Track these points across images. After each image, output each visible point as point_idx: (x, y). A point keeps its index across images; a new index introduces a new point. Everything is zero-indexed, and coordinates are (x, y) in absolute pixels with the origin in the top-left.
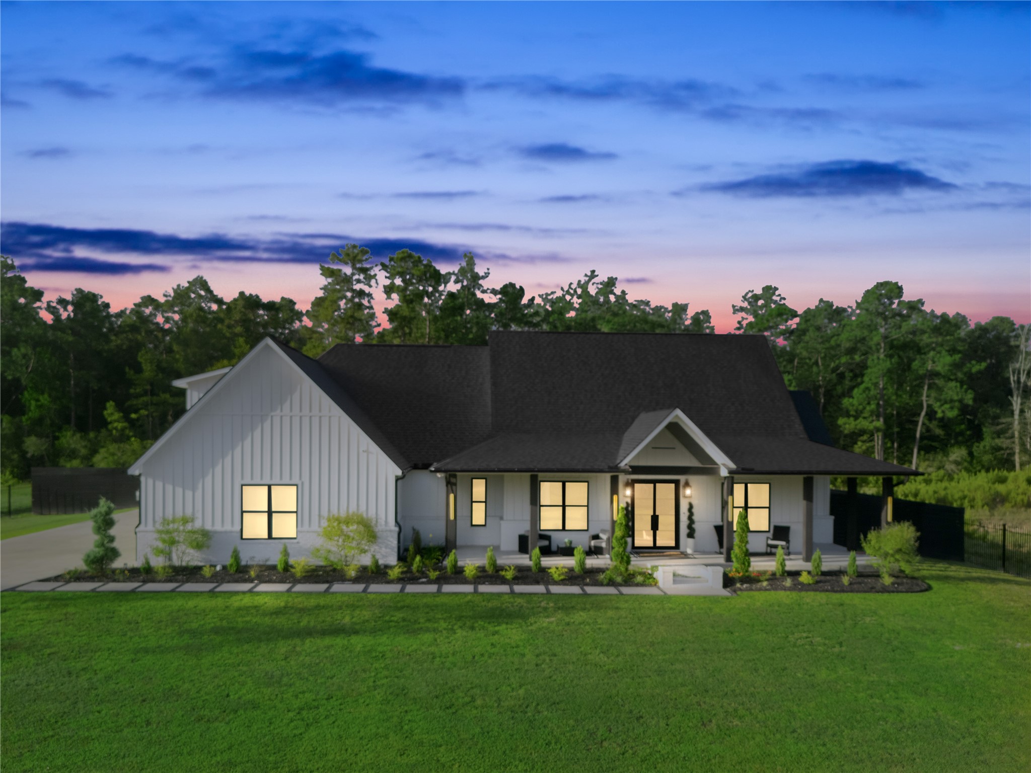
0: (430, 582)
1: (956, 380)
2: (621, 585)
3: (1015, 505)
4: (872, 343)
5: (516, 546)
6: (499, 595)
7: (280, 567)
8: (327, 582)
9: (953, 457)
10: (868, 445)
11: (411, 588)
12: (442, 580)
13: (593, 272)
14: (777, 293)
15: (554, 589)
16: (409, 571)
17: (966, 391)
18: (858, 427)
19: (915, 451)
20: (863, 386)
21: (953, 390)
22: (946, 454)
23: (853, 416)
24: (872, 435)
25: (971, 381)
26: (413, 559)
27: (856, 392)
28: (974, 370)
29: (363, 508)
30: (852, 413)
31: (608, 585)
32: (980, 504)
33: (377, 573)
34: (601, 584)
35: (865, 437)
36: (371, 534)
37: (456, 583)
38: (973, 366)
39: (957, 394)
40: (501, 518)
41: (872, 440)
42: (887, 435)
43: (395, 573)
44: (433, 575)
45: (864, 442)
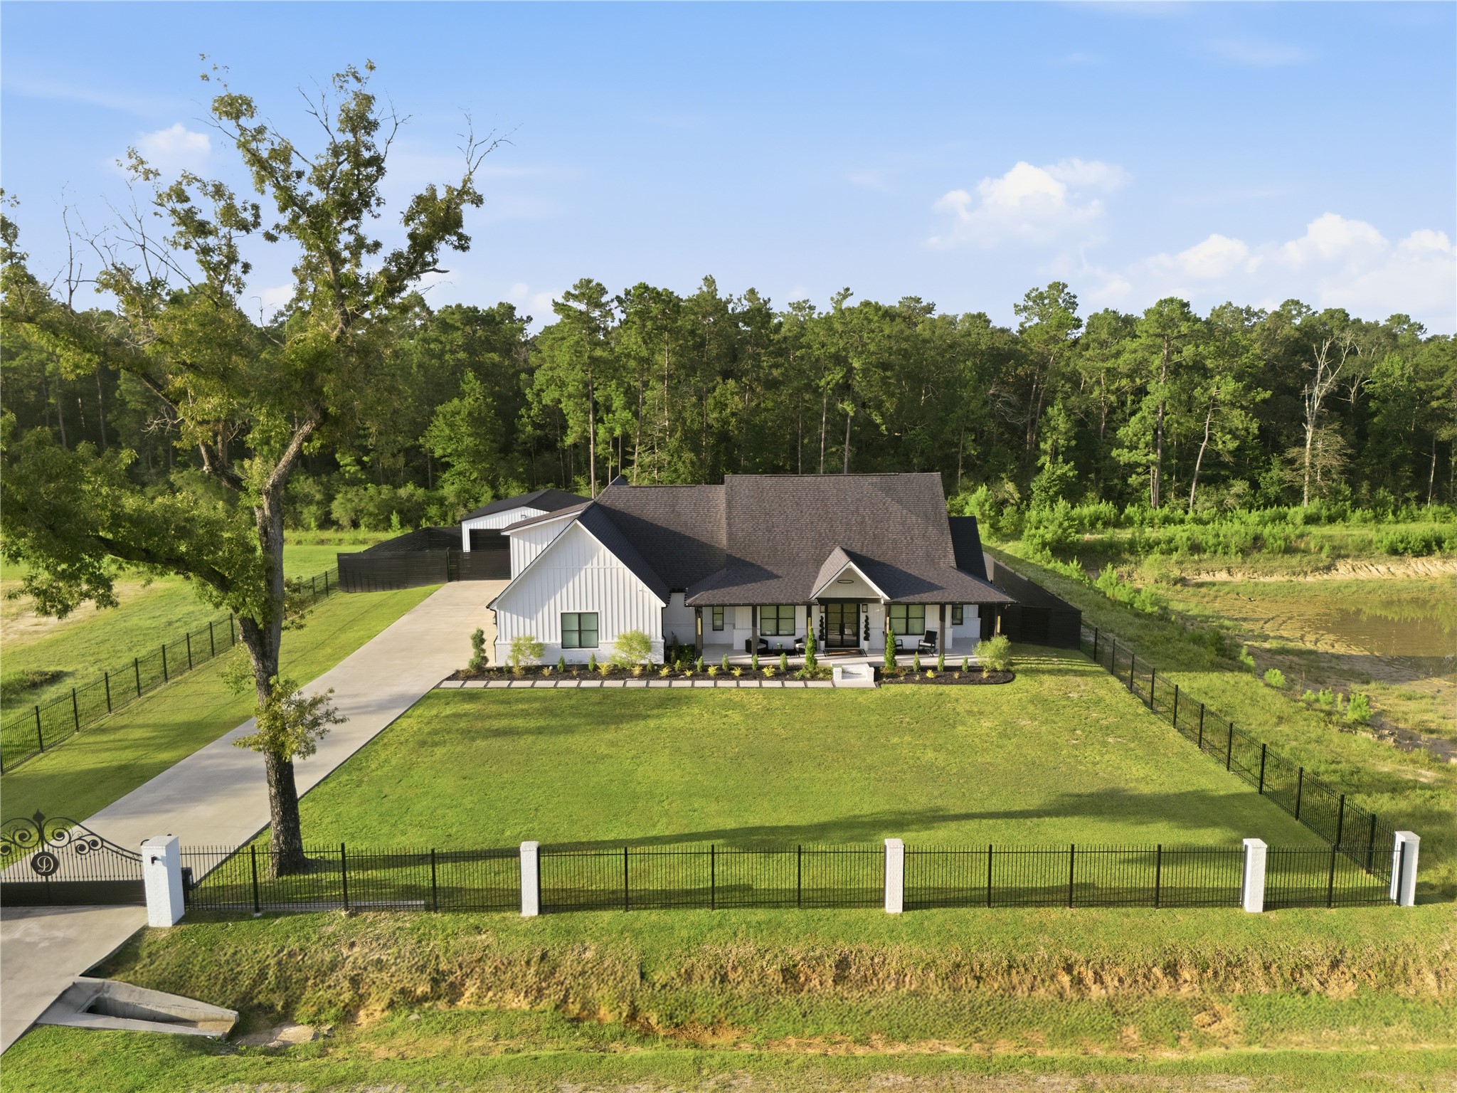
0: (687, 678)
1: (1242, 407)
2: (809, 680)
3: (1272, 552)
4: (1152, 368)
5: (744, 647)
6: (730, 689)
7: (591, 668)
8: (622, 679)
9: (1234, 490)
10: (1143, 477)
11: (676, 684)
12: (694, 677)
13: (847, 289)
14: (1066, 291)
15: (766, 684)
16: (673, 669)
17: (1251, 420)
18: (1132, 459)
19: (1194, 484)
20: (1139, 415)
21: (1237, 419)
22: (1228, 487)
23: (1127, 447)
24: (1148, 467)
25: (1258, 410)
26: (675, 662)
27: (1134, 419)
28: (1258, 399)
29: (641, 628)
30: (1127, 443)
31: (800, 680)
32: (1234, 550)
33: (650, 672)
34: (796, 680)
35: (1140, 470)
36: (647, 644)
37: (703, 679)
38: (1258, 393)
39: (1242, 421)
40: (734, 628)
41: (1148, 473)
42: (1164, 466)
43: (665, 672)
44: (688, 673)
45: (1139, 474)
